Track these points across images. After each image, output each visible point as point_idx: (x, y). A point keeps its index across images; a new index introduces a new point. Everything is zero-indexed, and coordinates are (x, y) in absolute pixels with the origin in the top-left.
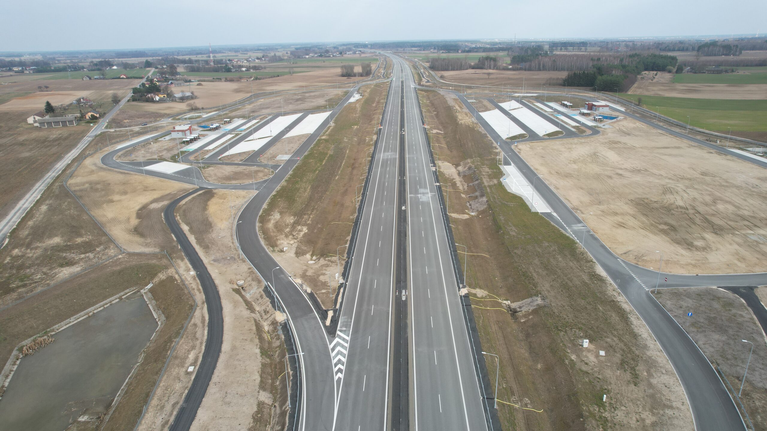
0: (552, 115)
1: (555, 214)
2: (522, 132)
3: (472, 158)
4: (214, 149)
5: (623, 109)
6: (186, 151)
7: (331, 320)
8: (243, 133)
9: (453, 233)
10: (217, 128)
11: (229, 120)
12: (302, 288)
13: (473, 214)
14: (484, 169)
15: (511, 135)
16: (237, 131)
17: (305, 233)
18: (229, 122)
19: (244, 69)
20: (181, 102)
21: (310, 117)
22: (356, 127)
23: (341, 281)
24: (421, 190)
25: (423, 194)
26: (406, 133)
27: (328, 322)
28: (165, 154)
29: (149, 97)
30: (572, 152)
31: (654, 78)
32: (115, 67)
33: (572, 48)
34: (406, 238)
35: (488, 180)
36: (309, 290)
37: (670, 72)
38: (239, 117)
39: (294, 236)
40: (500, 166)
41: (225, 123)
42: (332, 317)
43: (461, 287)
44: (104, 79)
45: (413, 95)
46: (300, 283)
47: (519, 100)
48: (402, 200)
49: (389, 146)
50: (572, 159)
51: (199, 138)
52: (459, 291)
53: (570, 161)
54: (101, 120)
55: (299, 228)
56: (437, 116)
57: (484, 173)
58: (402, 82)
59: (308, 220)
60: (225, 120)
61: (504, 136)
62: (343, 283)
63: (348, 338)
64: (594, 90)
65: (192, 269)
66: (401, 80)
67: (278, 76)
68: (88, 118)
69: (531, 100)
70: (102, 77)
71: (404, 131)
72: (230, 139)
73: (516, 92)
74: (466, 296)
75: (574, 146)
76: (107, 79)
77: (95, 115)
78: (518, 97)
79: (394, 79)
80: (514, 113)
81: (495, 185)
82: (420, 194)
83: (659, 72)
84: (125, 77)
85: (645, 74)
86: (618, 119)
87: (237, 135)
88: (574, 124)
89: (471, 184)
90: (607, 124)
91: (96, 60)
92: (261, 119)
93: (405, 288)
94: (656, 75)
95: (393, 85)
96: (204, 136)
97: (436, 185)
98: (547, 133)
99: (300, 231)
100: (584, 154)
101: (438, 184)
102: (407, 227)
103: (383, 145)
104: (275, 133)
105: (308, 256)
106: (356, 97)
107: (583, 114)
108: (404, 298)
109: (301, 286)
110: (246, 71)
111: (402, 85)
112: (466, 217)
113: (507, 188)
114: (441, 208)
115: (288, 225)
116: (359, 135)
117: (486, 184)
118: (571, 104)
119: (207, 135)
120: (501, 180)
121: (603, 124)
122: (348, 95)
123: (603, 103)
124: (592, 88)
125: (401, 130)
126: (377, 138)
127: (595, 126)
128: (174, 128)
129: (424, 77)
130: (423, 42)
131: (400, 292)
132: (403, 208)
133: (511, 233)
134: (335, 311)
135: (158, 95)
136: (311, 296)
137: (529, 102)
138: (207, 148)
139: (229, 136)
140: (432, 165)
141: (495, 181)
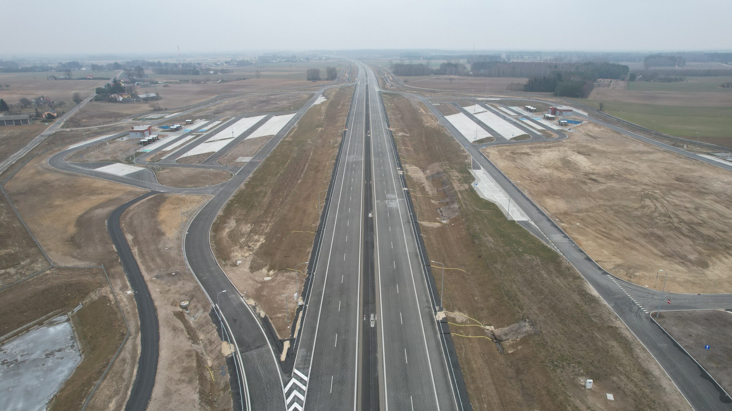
0: (517, 119)
1: (532, 223)
2: (489, 135)
3: (440, 161)
4: (172, 150)
5: (586, 114)
6: (142, 153)
7: (287, 354)
8: (205, 134)
9: (425, 244)
10: (177, 129)
11: (191, 120)
12: (255, 311)
13: (444, 222)
14: (453, 173)
15: (478, 139)
16: (198, 132)
17: (262, 244)
18: (191, 123)
19: (212, 72)
20: (145, 103)
21: (275, 119)
22: (320, 129)
23: (301, 302)
24: (389, 196)
25: (392, 199)
26: (371, 136)
27: (283, 357)
28: (120, 155)
29: (112, 97)
30: (541, 156)
31: (609, 85)
32: (84, 69)
33: (528, 57)
34: (373, 250)
35: (459, 185)
36: (263, 314)
37: (623, 80)
38: (201, 118)
39: (249, 247)
40: (469, 170)
41: (186, 124)
42: (289, 349)
43: (437, 310)
44: (69, 79)
45: (378, 98)
46: (254, 304)
47: (482, 104)
48: (368, 206)
49: (354, 149)
50: (542, 163)
51: (158, 139)
52: (436, 314)
53: (541, 165)
54: (58, 120)
55: (256, 237)
56: (402, 118)
57: (454, 178)
58: (367, 86)
59: (267, 229)
60: (187, 121)
61: (471, 140)
62: (302, 305)
63: (306, 379)
64: (556, 95)
65: (130, 287)
66: (366, 84)
67: (245, 79)
68: (44, 117)
69: (494, 104)
70: (67, 77)
71: (369, 133)
72: (190, 140)
73: (479, 97)
74: (444, 321)
75: (543, 150)
76: (72, 79)
77: (52, 114)
78: (482, 101)
79: (359, 83)
80: (479, 117)
81: (466, 190)
82: (388, 199)
83: (613, 80)
84: (91, 78)
85: (600, 81)
86: (583, 123)
87: (198, 136)
88: (540, 128)
89: (441, 189)
90: (572, 128)
91: (65, 62)
92: (224, 121)
93: (374, 311)
94: (611, 82)
95: (358, 89)
96: (164, 136)
97: (404, 190)
98: (514, 136)
99: (257, 241)
100: (554, 158)
101: (406, 189)
102: (375, 237)
103: (347, 146)
104: (237, 135)
105: (264, 271)
106: (320, 100)
107: (548, 119)
108: (372, 325)
109: (254, 308)
110: (214, 74)
111: (367, 89)
112: (437, 225)
113: (479, 194)
114: (411, 215)
115: (244, 235)
116: (324, 137)
117: (457, 189)
118: (535, 109)
119: (167, 136)
120: (472, 184)
121: (569, 128)
122: (312, 97)
123: (564, 108)
124: (552, 93)
125: (366, 132)
126: (342, 140)
127: (560, 130)
128: (133, 128)
129: (387, 81)
131: (368, 317)
132: (370, 215)
133: (488, 244)
134: (292, 341)
135: (121, 96)
136: (265, 321)
137: (492, 106)
138: (164, 150)
139: (189, 137)
140: (399, 168)
141: (467, 186)
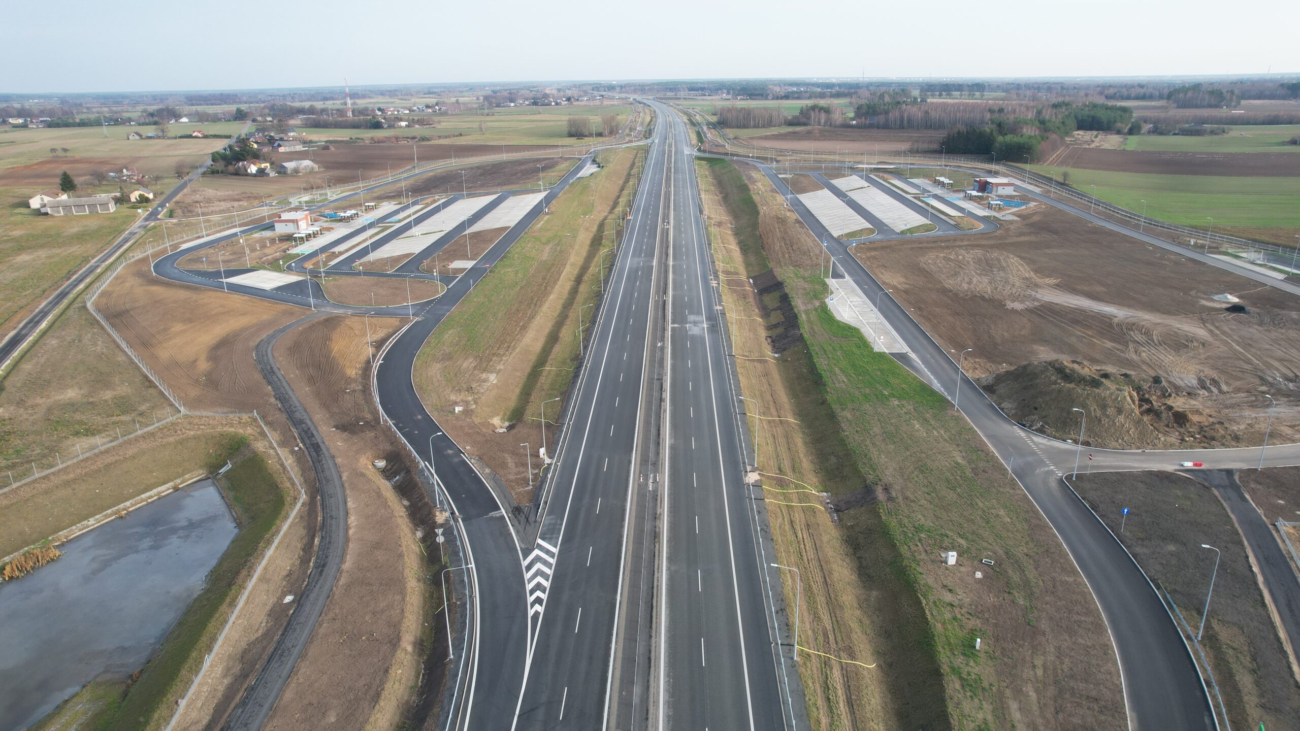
0: (918, 199)
2: (866, 225)
3: (780, 267)
4: (344, 252)
5: (1036, 190)
6: (298, 254)
8: (398, 225)
9: (742, 385)
10: (352, 218)
11: (373, 204)
12: (481, 471)
13: (776, 355)
14: (798, 284)
15: (848, 231)
16: (387, 222)
17: (493, 385)
18: (374, 208)
19: (403, 124)
21: (513, 201)
22: (587, 216)
23: (549, 460)
24: (691, 318)
25: (695, 323)
26: (671, 227)
29: (239, 167)
31: (1093, 141)
32: (184, 120)
33: (959, 93)
34: (661, 394)
35: (805, 301)
37: (1118, 132)
38: (390, 199)
40: (825, 279)
41: (366, 210)
43: (748, 470)
44: (164, 138)
47: (864, 175)
48: (658, 332)
49: (642, 247)
51: (321, 233)
52: (746, 476)
55: (483, 376)
56: (725, 199)
57: (798, 291)
58: (670, 146)
59: (499, 364)
60: (367, 204)
61: (836, 232)
62: (552, 464)
63: (555, 550)
64: (992, 159)
66: (668, 142)
67: (461, 135)
68: (133, 200)
69: (884, 175)
70: (161, 134)
71: (668, 223)
72: (373, 236)
73: (860, 163)
74: (757, 485)
76: (168, 138)
77: (146, 195)
78: (864, 170)
79: (656, 141)
80: (855, 196)
81: (816, 309)
82: (690, 323)
83: (1101, 132)
84: (200, 135)
85: (1078, 135)
86: (1029, 205)
87: (385, 229)
88: (955, 213)
90: (1009, 214)
91: (151, 108)
92: (427, 205)
93: (656, 470)
94: (1096, 136)
95: (655, 149)
97: (717, 310)
98: (909, 227)
99: (485, 381)
100: (967, 260)
103: (631, 245)
104: (450, 226)
105: (496, 421)
106: (589, 169)
107: (971, 198)
108: (651, 487)
110: (407, 126)
111: (670, 151)
113: (835, 315)
115: (464, 372)
116: (593, 230)
117: (801, 307)
118: (952, 182)
119: (336, 228)
120: (826, 300)
121: (1003, 213)
122: (576, 166)
123: (1004, 180)
124: (986, 156)
125: (663, 221)
127: (989, 217)
128: (280, 217)
130: (709, 83)
133: (837, 385)
135: (255, 165)
137: (880, 177)
138: (335, 250)
139: (372, 231)
140: (712, 277)
141: (816, 303)
